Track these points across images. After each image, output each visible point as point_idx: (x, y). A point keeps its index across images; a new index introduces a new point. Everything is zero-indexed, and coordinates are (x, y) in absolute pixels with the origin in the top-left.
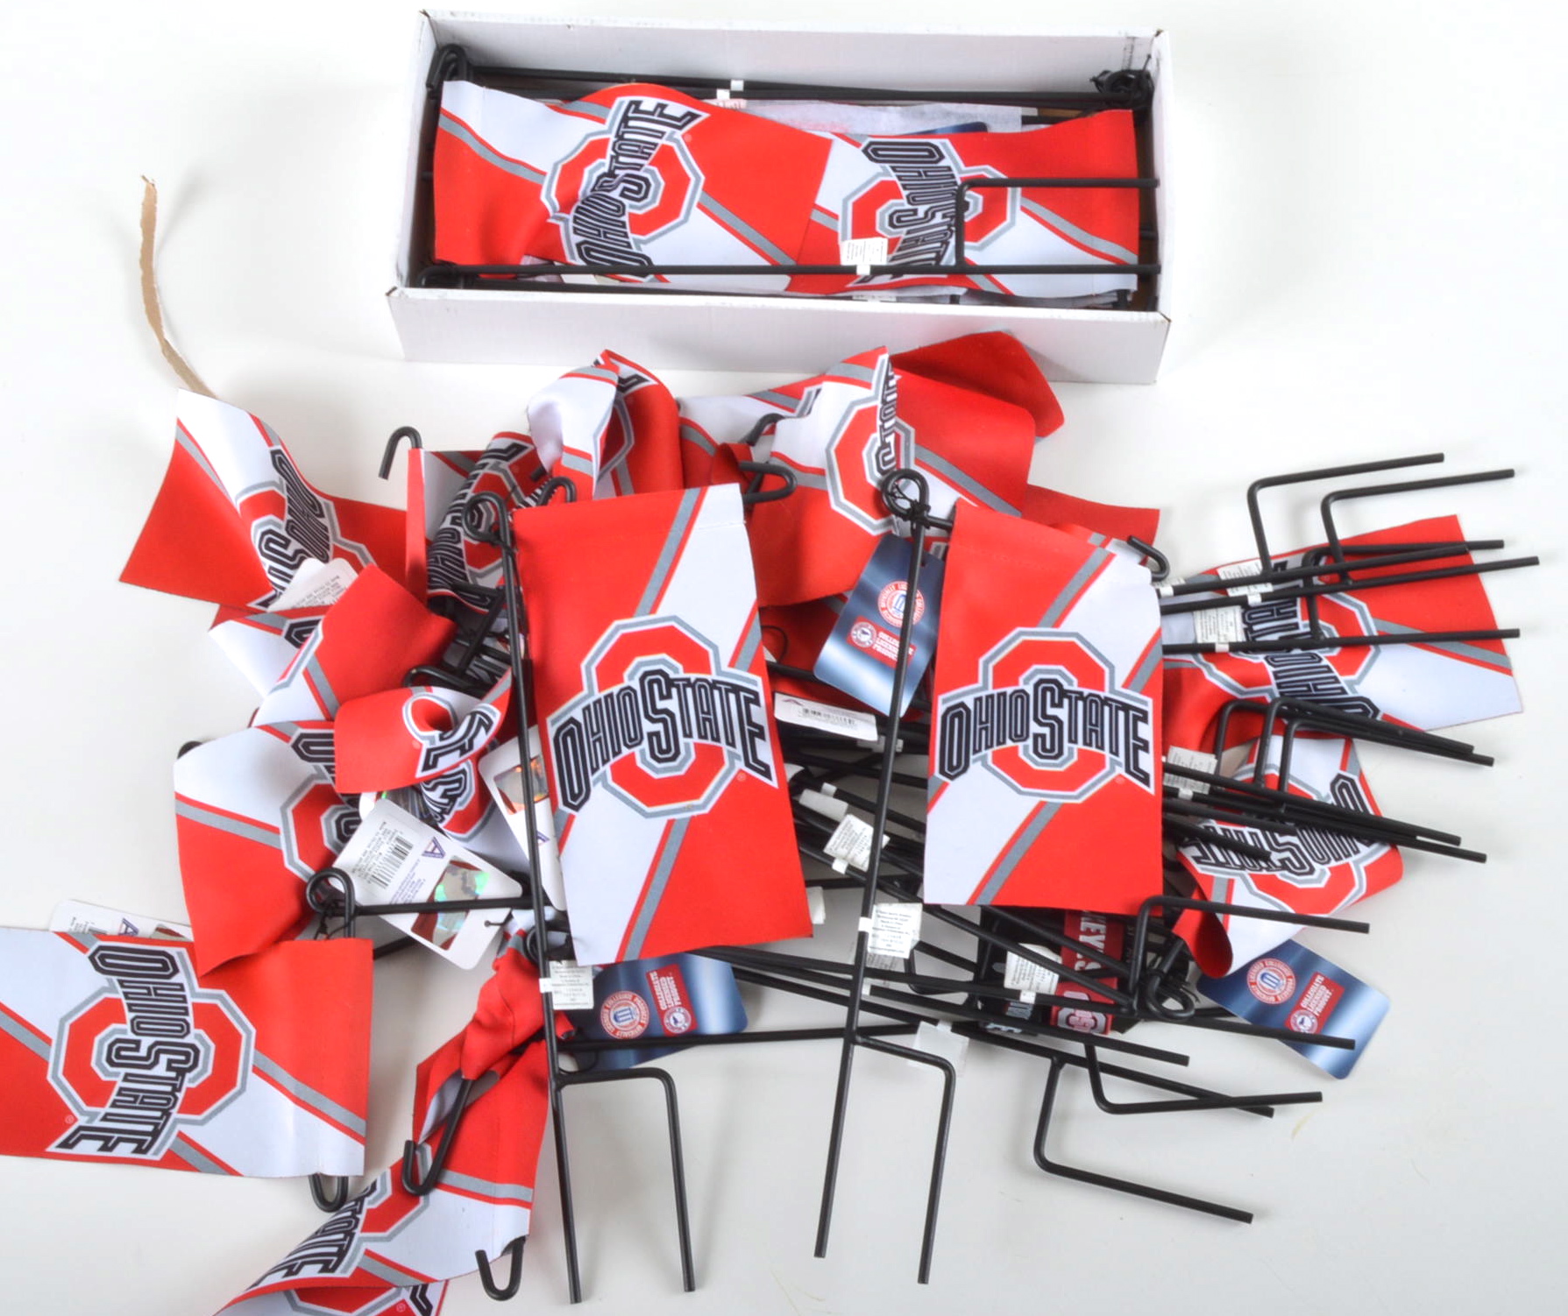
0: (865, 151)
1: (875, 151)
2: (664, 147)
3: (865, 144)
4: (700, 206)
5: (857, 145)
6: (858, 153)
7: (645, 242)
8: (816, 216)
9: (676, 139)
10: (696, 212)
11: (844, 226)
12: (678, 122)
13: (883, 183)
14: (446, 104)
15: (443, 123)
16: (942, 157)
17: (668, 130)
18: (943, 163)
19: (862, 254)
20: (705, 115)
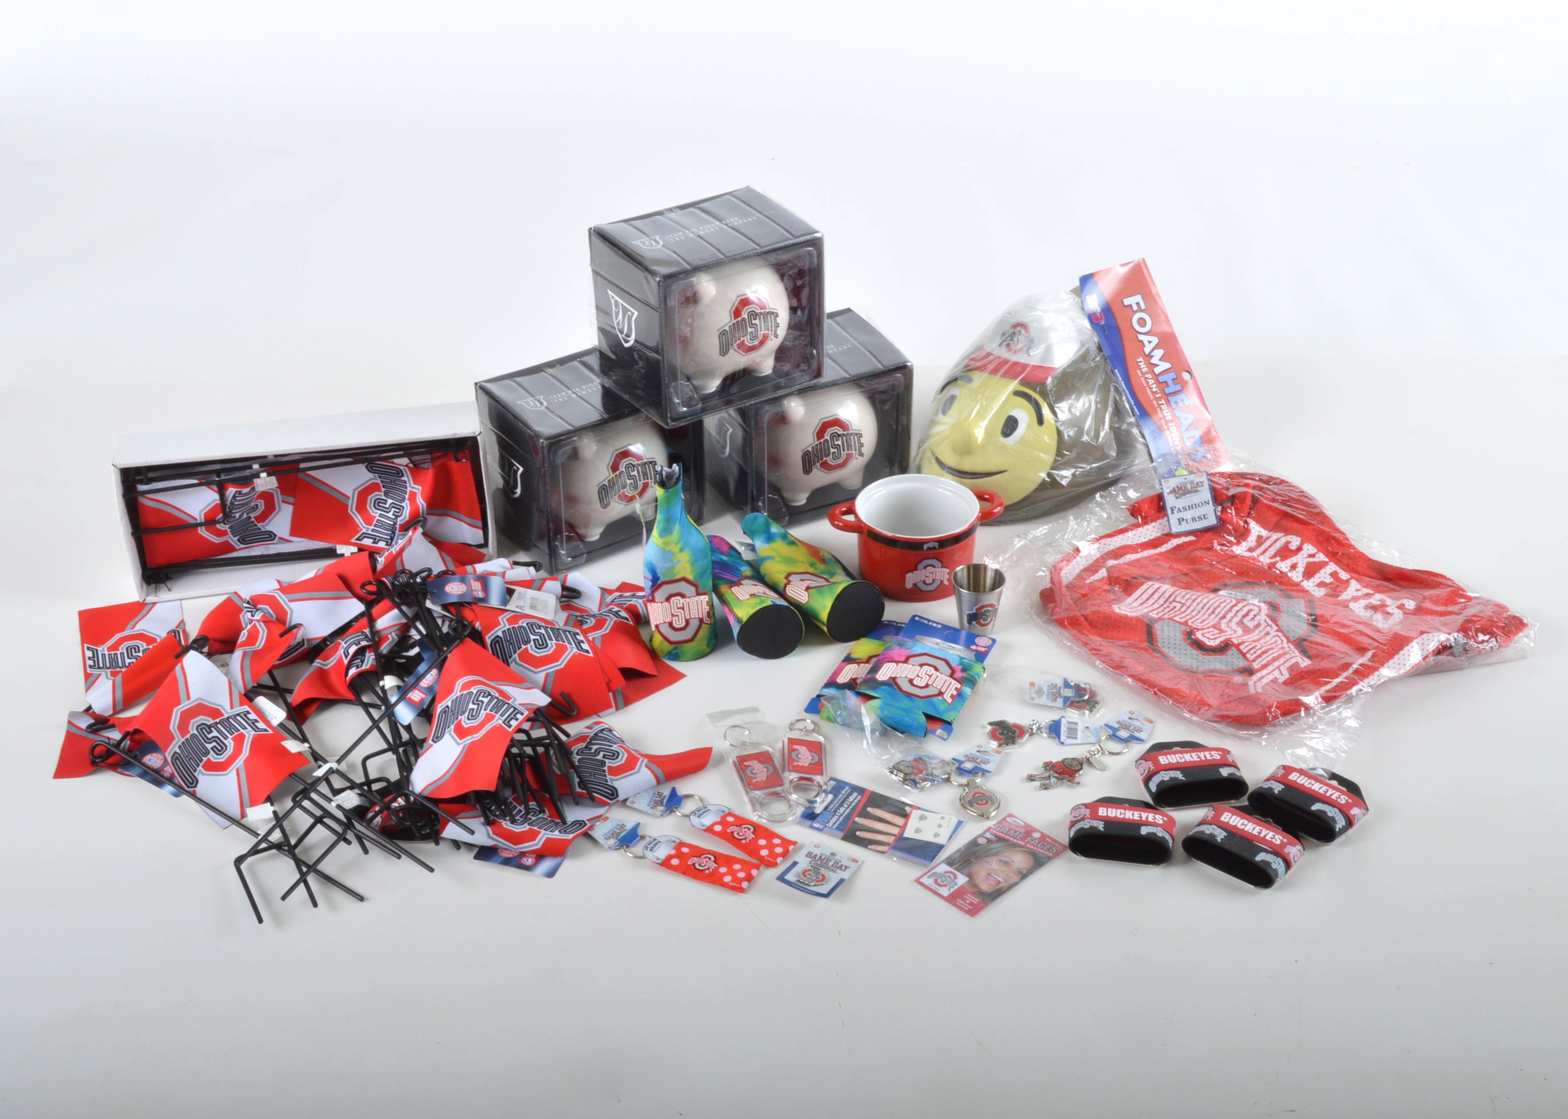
0: (275, 536)
1: (271, 536)
2: (371, 525)
3: (276, 539)
4: (348, 498)
5: (280, 538)
6: (279, 534)
7: (372, 479)
8: (292, 500)
9: (364, 528)
10: (350, 495)
11: (278, 497)
12: (366, 535)
13: (264, 521)
14: (481, 532)
15: (480, 524)
16: (238, 540)
17: (370, 532)
18: (237, 538)
19: (265, 482)
20: (353, 540)
